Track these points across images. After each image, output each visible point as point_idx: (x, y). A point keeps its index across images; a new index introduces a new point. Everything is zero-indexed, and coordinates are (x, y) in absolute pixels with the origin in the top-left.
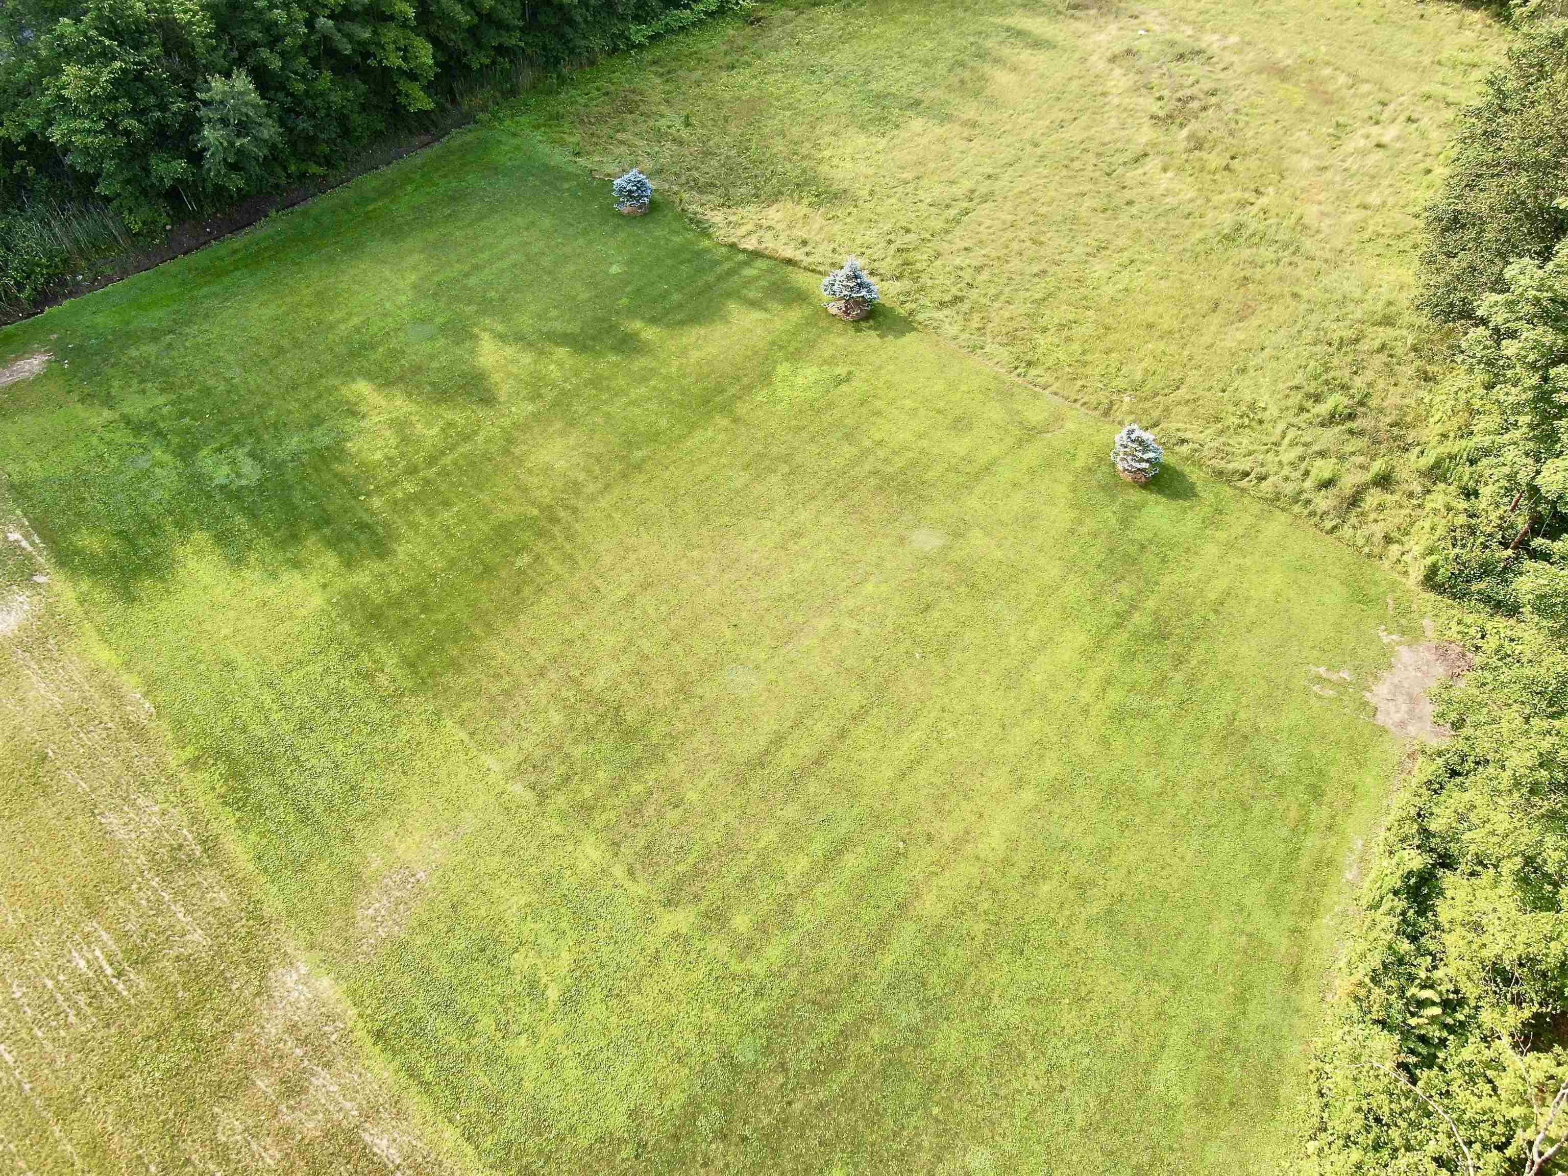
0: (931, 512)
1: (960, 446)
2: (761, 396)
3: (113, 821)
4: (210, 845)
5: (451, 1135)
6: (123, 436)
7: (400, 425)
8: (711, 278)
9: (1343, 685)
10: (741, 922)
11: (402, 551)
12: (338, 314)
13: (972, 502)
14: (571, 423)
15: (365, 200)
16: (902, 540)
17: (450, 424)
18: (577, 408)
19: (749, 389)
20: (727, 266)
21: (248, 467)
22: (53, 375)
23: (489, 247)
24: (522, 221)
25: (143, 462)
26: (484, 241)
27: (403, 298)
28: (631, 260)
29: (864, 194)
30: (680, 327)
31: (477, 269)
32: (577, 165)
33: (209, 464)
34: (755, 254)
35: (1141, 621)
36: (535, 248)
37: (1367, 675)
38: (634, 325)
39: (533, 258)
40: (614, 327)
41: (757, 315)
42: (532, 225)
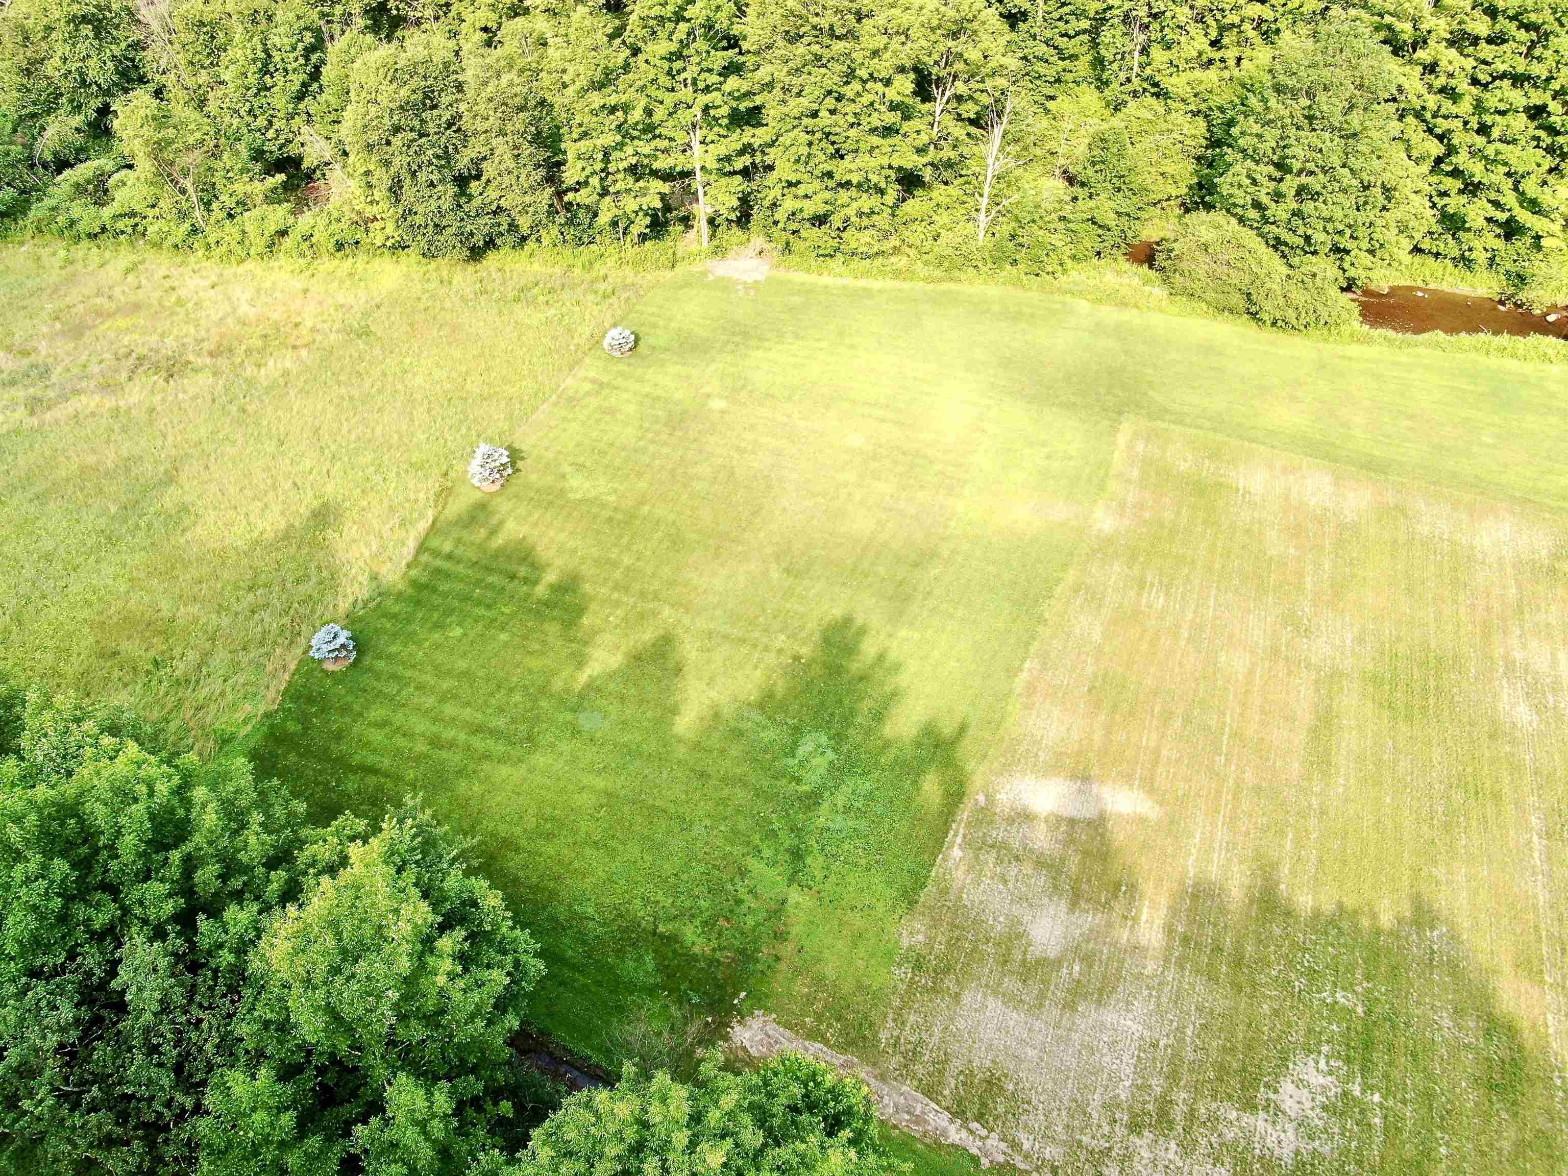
0: (694, 408)
1: (628, 409)
2: (611, 499)
3: (1097, 637)
4: (1076, 589)
5: (1117, 457)
6: (815, 863)
7: (711, 681)
8: (459, 568)
9: (747, 288)
11: (838, 609)
12: (585, 800)
13: (678, 395)
16: (722, 412)
17: (703, 650)
18: (656, 585)
19: (603, 506)
20: (439, 563)
21: (806, 747)
22: (759, 1000)
23: (435, 742)
24: (377, 736)
25: (839, 822)
26: (421, 747)
27: (540, 759)
28: (438, 626)
29: (315, 503)
30: (536, 565)
31: (479, 730)
32: (248, 733)
33: (815, 776)
34: (422, 548)
35: (736, 339)
36: (430, 702)
37: (736, 282)
38: (540, 591)
39: (446, 696)
40: (545, 603)
41: (510, 524)
42: (383, 724)
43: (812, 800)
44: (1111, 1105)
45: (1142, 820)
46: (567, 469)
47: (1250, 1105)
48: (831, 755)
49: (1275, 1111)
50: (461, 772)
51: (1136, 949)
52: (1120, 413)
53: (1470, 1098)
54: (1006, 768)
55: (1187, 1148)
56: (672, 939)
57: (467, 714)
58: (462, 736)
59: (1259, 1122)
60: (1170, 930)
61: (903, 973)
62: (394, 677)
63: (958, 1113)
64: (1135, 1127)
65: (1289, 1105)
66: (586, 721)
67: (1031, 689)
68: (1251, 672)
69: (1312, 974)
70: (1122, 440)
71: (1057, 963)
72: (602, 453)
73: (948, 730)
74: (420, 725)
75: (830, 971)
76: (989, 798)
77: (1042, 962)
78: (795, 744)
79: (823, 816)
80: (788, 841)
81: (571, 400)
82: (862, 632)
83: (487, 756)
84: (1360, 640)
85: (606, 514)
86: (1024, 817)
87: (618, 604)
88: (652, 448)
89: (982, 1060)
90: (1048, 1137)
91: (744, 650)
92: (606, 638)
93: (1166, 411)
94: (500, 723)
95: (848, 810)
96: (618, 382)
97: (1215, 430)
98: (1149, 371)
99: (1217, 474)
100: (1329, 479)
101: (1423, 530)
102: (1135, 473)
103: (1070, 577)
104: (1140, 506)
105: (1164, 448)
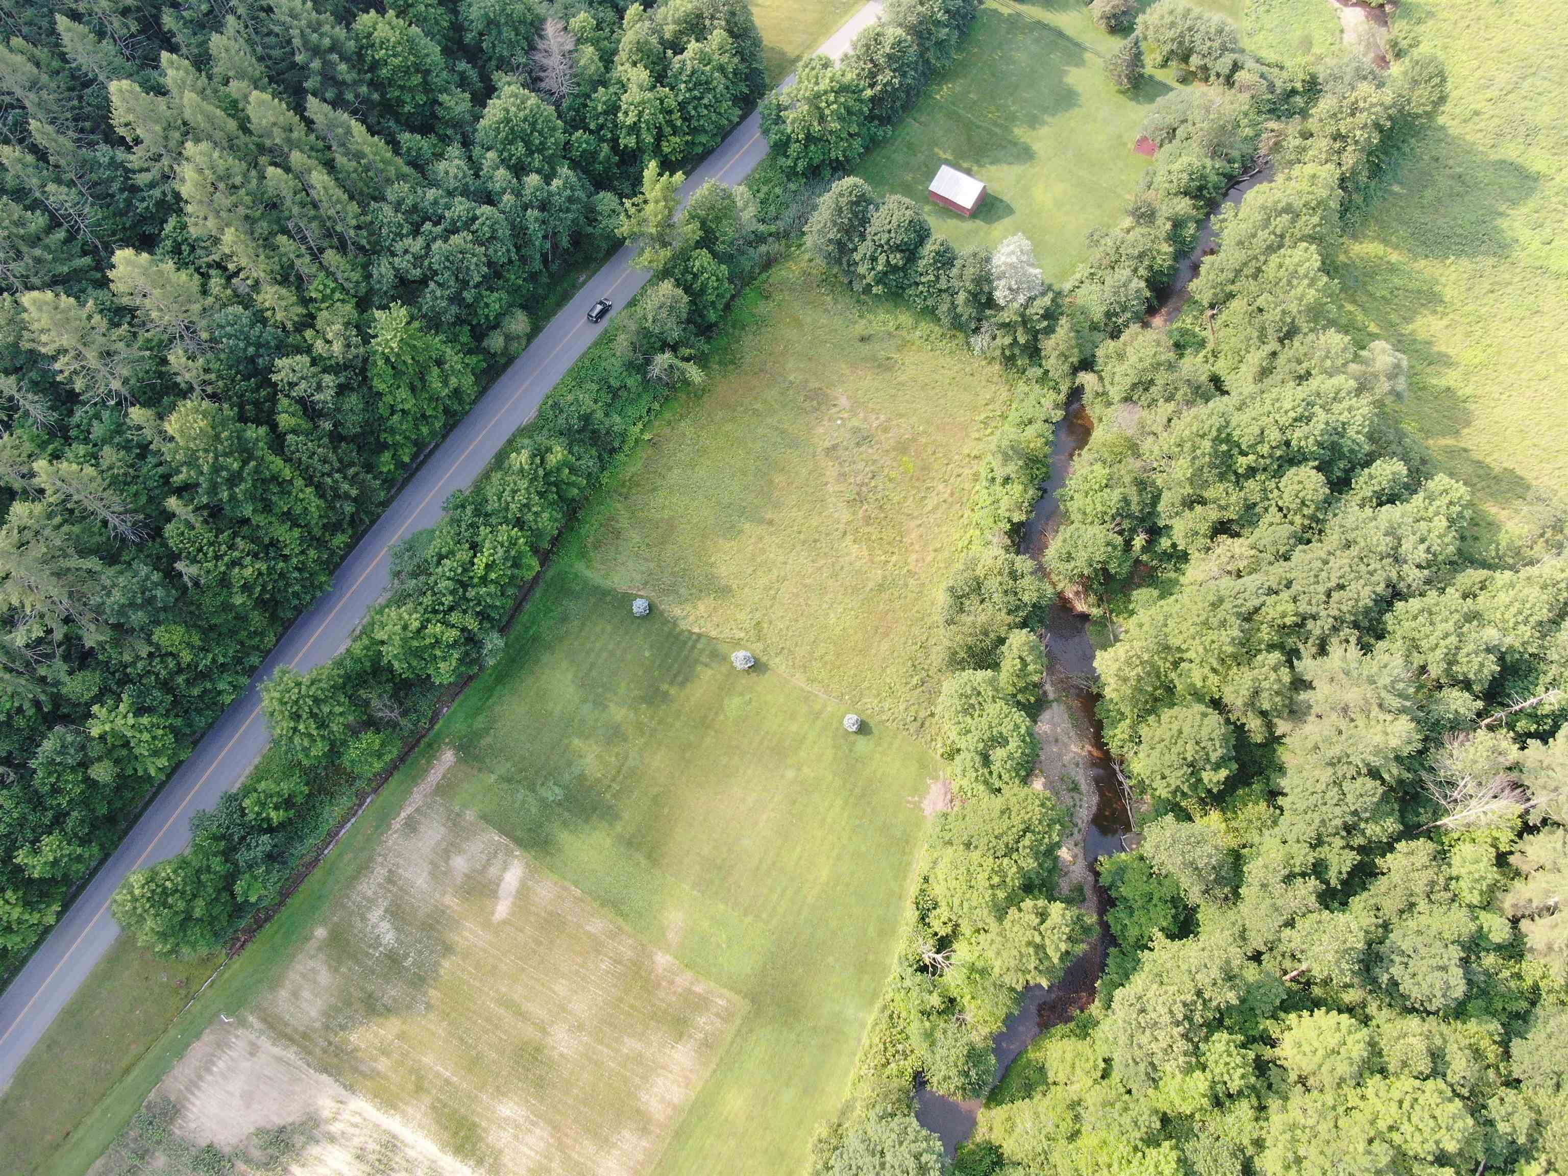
0: (789, 761)
1: (794, 728)
2: (722, 717)
3: (588, 928)
4: (620, 928)
5: (712, 984)
6: (505, 786)
7: (599, 757)
8: (685, 652)
9: (914, 803)
10: (764, 916)
11: (626, 815)
12: (551, 705)
13: (802, 754)
14: (659, 743)
15: (527, 629)
16: (782, 776)
17: (617, 754)
18: (659, 736)
19: (717, 713)
20: (690, 644)
21: (557, 790)
22: (460, 761)
23: (592, 650)
24: (598, 629)
25: (520, 796)
26: (588, 646)
27: (571, 690)
28: (651, 647)
29: (734, 587)
30: (683, 684)
31: (592, 665)
32: (607, 584)
33: (543, 792)
34: (700, 636)
35: (858, 791)
36: (610, 647)
37: (922, 797)
38: (665, 687)
39: (612, 654)
40: (658, 689)
41: (710, 672)
42: (603, 631)
43: (532, 788)
44: (397, 865)
45: (493, 914)
46: (748, 697)
47: (386, 911)
48: (551, 799)
49: (382, 918)
50: (573, 661)
51: (444, 893)
53: (370, 988)
54: (527, 866)
55: (380, 885)
56: (488, 734)
57: (600, 661)
58: (590, 660)
59: (381, 912)
60: (448, 907)
61: (457, 809)
62: (627, 632)
63: (409, 817)
64: (390, 871)
65: (382, 924)
66: (588, 707)
67: (564, 888)
68: (555, 993)
69: (420, 953)
70: (729, 994)
71: (446, 862)
72: (758, 714)
74: (599, 645)
75: (465, 785)
76: (516, 857)
77: (449, 858)
78: (559, 786)
79: (522, 793)
80: (517, 777)
81: (806, 698)
82: (611, 824)
83: (577, 669)
84: (561, 1055)
85: (711, 715)
86: (505, 869)
87: (652, 718)
88: (757, 738)
89: (422, 829)
90: (395, 843)
91: (614, 771)
92: (632, 715)
93: (751, 1031)
94: (594, 673)
95: (524, 802)
96: (819, 723)
97: (727, 1052)
98: (793, 1036)
99: (690, 1036)
100: (675, 1100)
101: (626, 1134)
102: (698, 989)
103: (628, 928)
104: (672, 983)
105: (718, 1015)
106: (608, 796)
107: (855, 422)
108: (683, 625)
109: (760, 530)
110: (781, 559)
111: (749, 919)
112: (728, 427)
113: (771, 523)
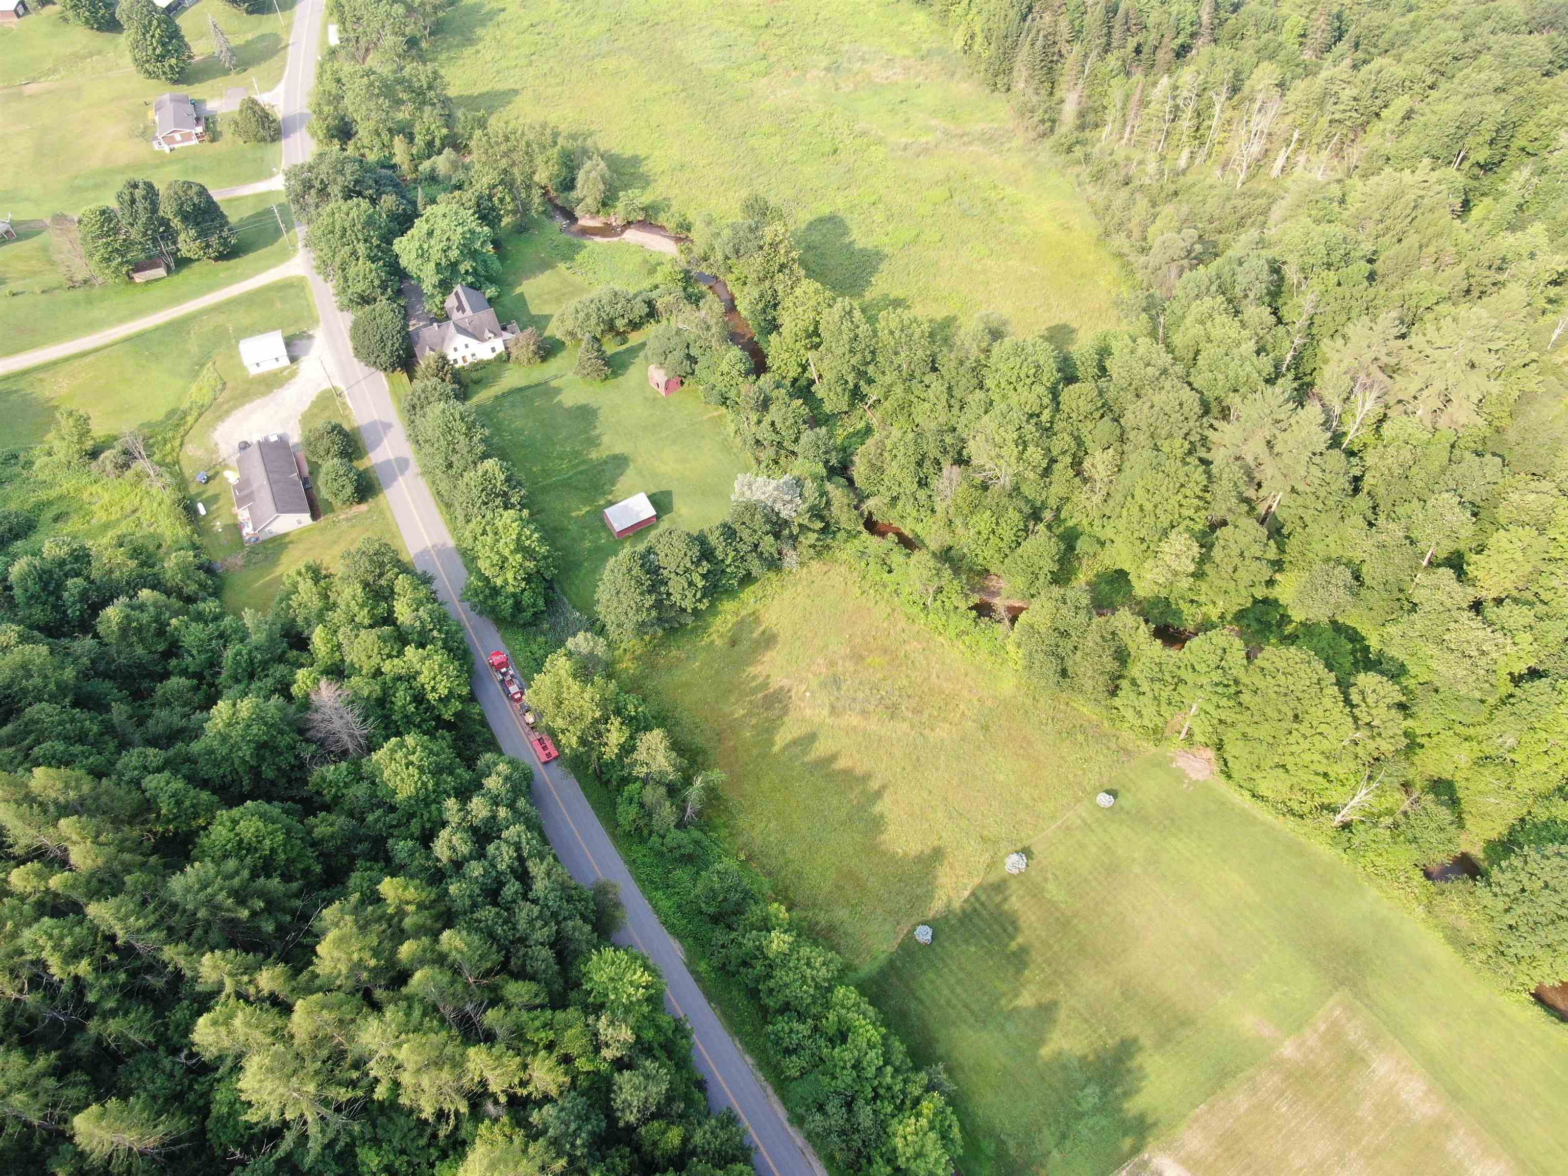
0: (1124, 865)
1: (1093, 849)
2: (1063, 906)
3: (1242, 1110)
5: (1320, 1012)
6: (1068, 1143)
7: (1065, 1035)
8: (985, 913)
9: (1190, 784)
10: (1264, 943)
11: (1135, 1030)
12: (995, 1064)
13: (1120, 852)
14: (1070, 972)
16: (1137, 876)
17: (1068, 1016)
18: (1063, 969)
19: (1057, 909)
20: (977, 906)
21: (1088, 1091)
23: (948, 1002)
24: (927, 985)
25: (1085, 1132)
26: (942, 1002)
27: (985, 1035)
28: (967, 942)
29: (936, 843)
30: (1017, 929)
31: (966, 1006)
32: (882, 958)
33: (1086, 1106)
34: (973, 894)
35: (1167, 823)
36: (952, 981)
37: (1186, 776)
38: (1013, 946)
39: (959, 981)
40: (1014, 953)
41: (1014, 899)
42: (932, 982)
43: (1080, 1116)
46: (1050, 876)
48: (1097, 1100)
50: (954, 1023)
52: (1342, 984)
54: (1163, 1150)
56: (1003, 1142)
57: (964, 996)
58: (960, 1006)
62: (942, 959)
66: (1010, 1027)
67: (1196, 1120)
68: (1301, 1169)
70: (1331, 1002)
72: (1069, 874)
73: (1150, 1120)
74: (946, 992)
76: (1150, 1159)
78: (1085, 1086)
79: (1081, 1126)
80: (1063, 1128)
81: (1068, 828)
82: (1140, 1049)
83: (965, 1022)
85: (1058, 914)
87: (1043, 970)
88: (1094, 884)
91: (1086, 1026)
92: (1032, 987)
93: (1368, 996)
94: (976, 1008)
95: (1091, 1129)
96: (1094, 826)
97: (1385, 1023)
98: (1378, 962)
99: (1365, 1051)
100: (1424, 1088)
101: (1450, 1146)
102: (1323, 1028)
103: (1250, 1071)
104: (1312, 1050)
105: (1349, 1020)
106: (1110, 1041)
107: (814, 683)
108: (957, 905)
109: (887, 797)
110: (925, 794)
111: (1266, 958)
112: (765, 785)
113: (884, 787)
